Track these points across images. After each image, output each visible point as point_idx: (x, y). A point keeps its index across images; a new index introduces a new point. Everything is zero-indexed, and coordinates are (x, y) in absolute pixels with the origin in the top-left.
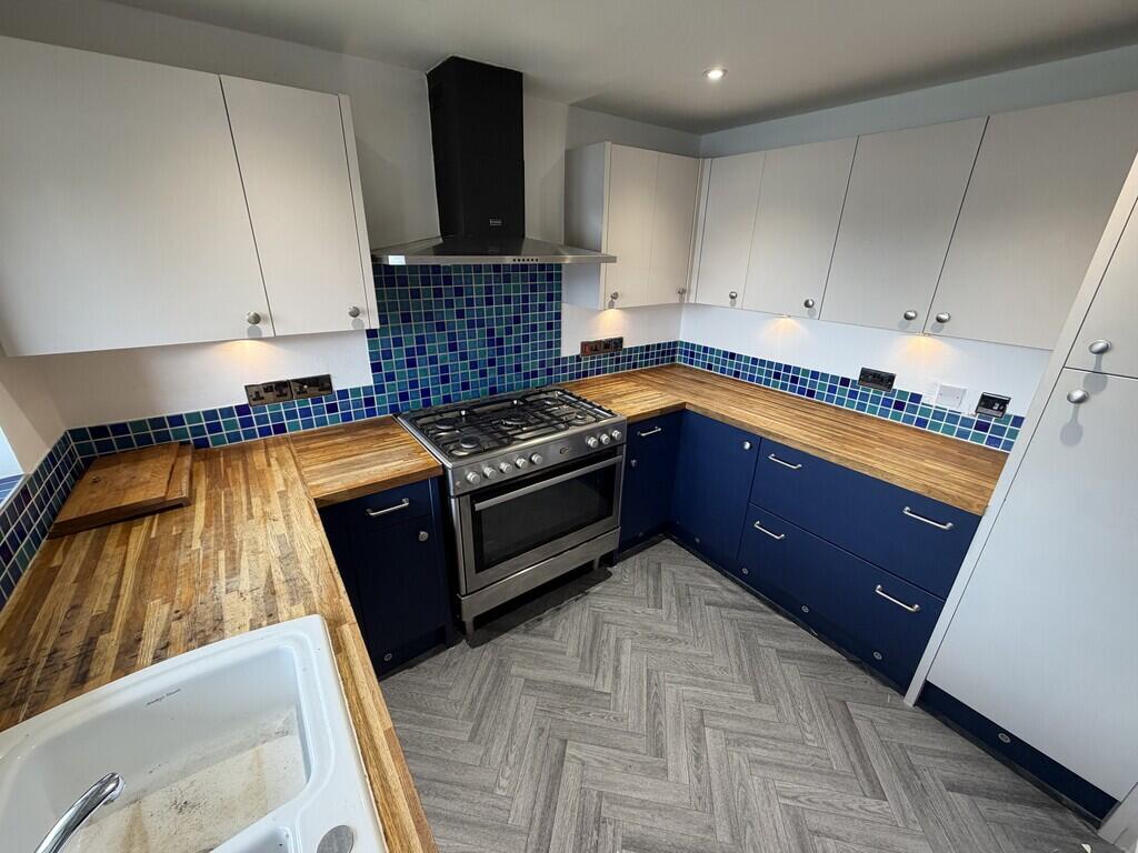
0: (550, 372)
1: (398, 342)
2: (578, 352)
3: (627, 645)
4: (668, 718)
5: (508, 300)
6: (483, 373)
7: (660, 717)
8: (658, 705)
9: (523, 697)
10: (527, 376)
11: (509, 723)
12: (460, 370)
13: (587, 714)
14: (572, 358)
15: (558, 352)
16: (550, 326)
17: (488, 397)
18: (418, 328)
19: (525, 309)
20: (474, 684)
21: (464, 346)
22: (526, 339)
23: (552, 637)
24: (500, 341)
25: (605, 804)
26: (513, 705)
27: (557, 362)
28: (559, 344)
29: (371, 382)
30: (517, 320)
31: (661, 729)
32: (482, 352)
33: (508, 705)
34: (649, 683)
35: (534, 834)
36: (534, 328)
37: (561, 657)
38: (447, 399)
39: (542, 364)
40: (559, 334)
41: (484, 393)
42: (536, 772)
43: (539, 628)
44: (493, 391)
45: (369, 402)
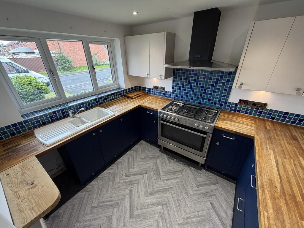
0: (222, 105)
1: (178, 84)
2: (237, 102)
3: (178, 180)
4: (160, 195)
5: (211, 79)
6: (198, 98)
7: (160, 193)
8: (163, 192)
9: (152, 163)
10: (212, 103)
11: (146, 163)
12: (191, 95)
13: (154, 176)
14: (233, 104)
15: (228, 100)
16: (226, 90)
17: (197, 104)
18: (183, 82)
19: (217, 83)
20: (152, 154)
21: (194, 89)
22: (214, 92)
23: (170, 163)
24: (205, 90)
25: (137, 184)
26: (150, 162)
27: (226, 103)
28: (228, 97)
29: (171, 91)
30: (213, 85)
31: (157, 193)
32: (199, 92)
33: (150, 161)
34: (168, 188)
35: (129, 174)
36: (219, 89)
37: (165, 166)
38: (186, 101)
39: (219, 101)
40: (229, 94)
41: (197, 103)
42: (139, 171)
43: (171, 160)
44: (199, 103)
45: (170, 95)
